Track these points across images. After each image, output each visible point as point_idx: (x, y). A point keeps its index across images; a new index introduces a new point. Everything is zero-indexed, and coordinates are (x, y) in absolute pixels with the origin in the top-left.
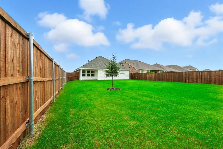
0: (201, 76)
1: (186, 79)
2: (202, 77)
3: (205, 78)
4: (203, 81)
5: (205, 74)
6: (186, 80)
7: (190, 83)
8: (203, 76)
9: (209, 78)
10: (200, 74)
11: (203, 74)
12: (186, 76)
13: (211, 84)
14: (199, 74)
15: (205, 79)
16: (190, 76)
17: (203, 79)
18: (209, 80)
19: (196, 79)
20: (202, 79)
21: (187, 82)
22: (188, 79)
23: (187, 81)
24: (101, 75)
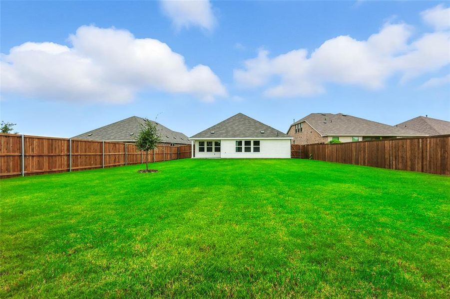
0: (422, 152)
1: (391, 157)
2: (424, 154)
3: (430, 157)
4: (426, 164)
5: (430, 145)
6: (391, 163)
7: (399, 169)
8: (427, 151)
9: (441, 156)
10: (420, 146)
11: (427, 145)
12: (390, 150)
13: (444, 173)
14: (417, 146)
15: (432, 159)
16: (399, 150)
17: (426, 160)
18: (441, 163)
19: (411, 160)
20: (424, 159)
21: (393, 169)
22: (394, 159)
23: (393, 163)
24: (228, 149)
